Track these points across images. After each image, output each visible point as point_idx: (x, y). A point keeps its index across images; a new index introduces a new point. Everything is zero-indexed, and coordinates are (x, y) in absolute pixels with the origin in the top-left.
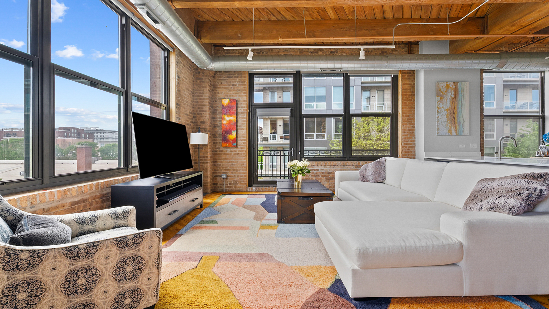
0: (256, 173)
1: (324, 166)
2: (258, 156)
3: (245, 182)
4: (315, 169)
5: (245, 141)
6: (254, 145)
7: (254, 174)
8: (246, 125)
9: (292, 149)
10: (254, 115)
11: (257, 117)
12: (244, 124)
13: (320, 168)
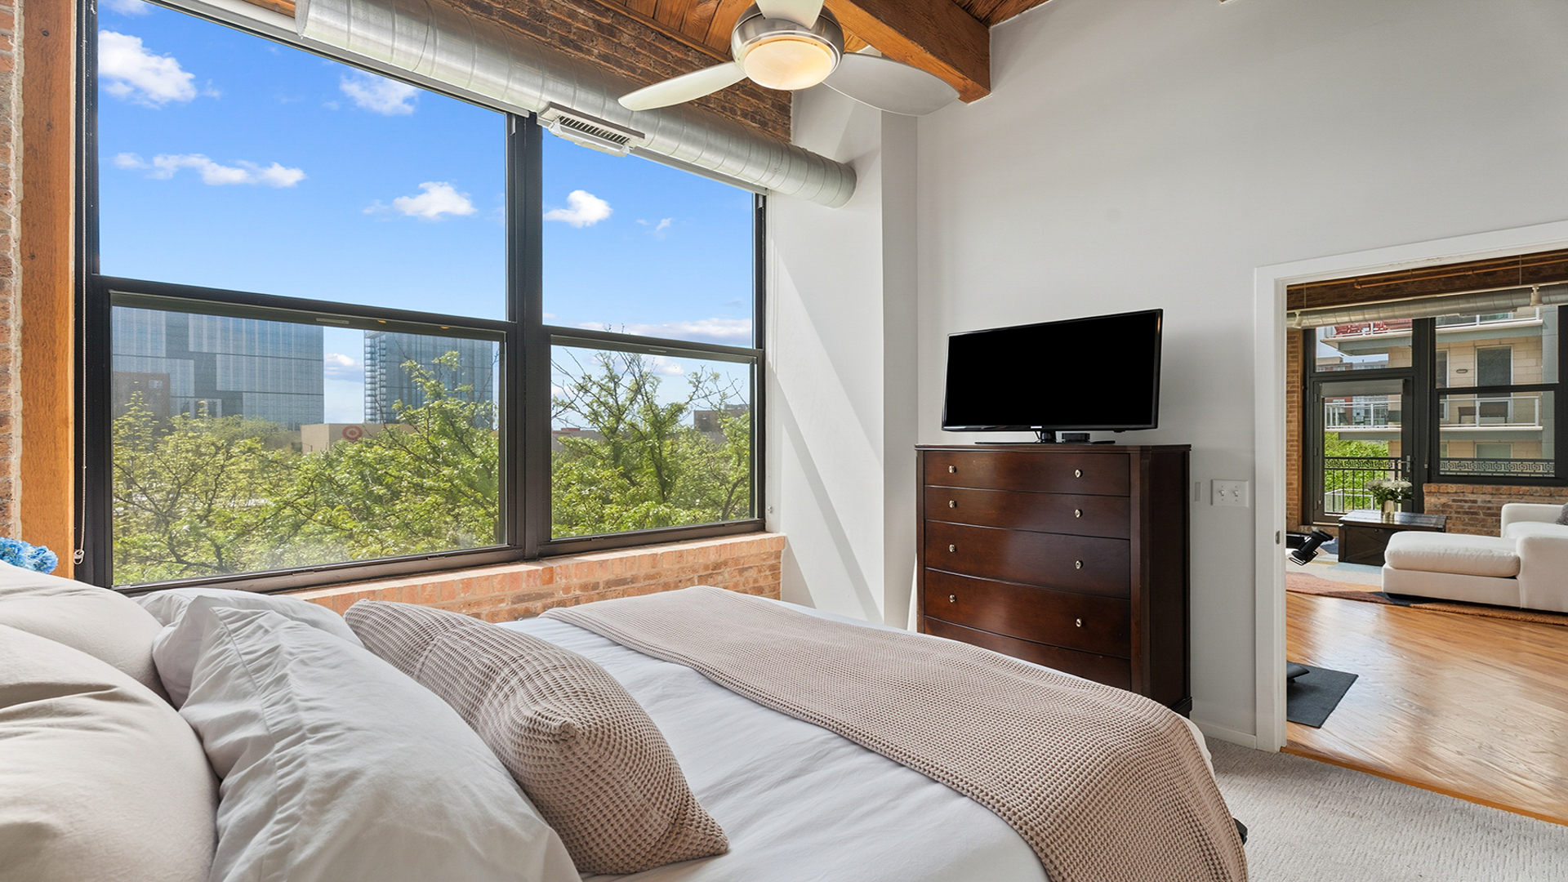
0: (1320, 502)
1: (1492, 494)
2: (1323, 469)
3: (1294, 515)
4: (1467, 499)
5: (1296, 443)
6: (1316, 449)
7: (1316, 503)
8: (1296, 414)
9: (1409, 457)
10: (1316, 395)
11: (1323, 399)
12: (1294, 412)
13: (1480, 498)
